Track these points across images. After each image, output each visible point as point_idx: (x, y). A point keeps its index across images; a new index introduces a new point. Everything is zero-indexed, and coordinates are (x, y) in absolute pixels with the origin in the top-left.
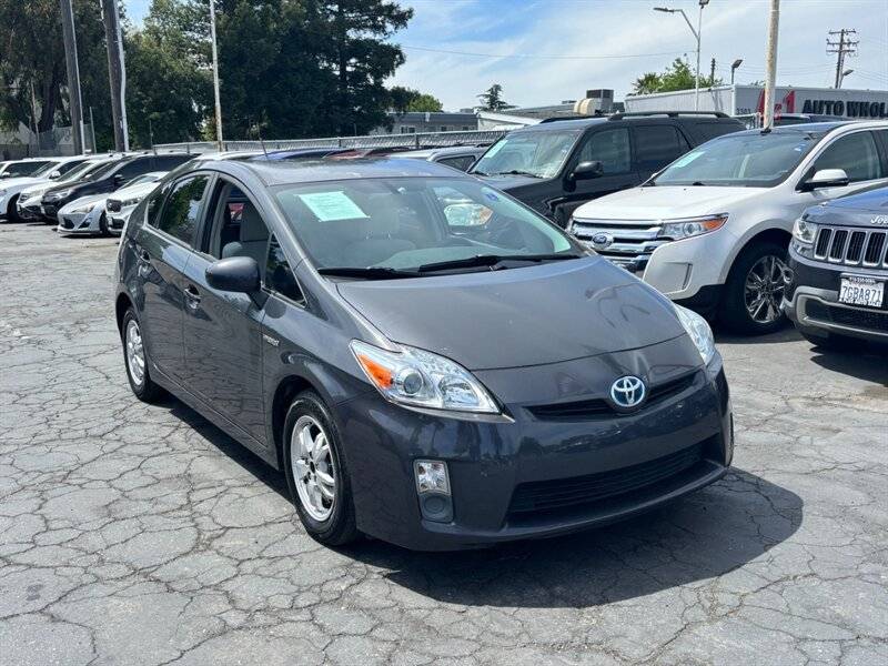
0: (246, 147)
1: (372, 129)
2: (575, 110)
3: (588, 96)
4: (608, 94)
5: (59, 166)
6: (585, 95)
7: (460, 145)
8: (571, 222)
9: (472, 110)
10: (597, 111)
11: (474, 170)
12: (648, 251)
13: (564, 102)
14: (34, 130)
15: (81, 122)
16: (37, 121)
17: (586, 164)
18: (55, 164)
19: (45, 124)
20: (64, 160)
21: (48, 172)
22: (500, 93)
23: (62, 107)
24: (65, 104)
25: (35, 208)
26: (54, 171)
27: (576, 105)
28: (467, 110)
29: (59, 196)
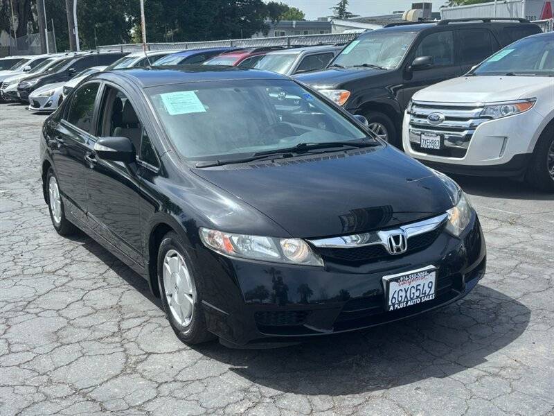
0: (163, 47)
1: (253, 33)
2: (404, 18)
3: (413, 8)
4: (428, 6)
5: (29, 62)
6: (411, 7)
7: (321, 44)
8: (410, 103)
9: (326, 19)
10: (419, 19)
11: (333, 64)
12: (472, 127)
13: (394, 12)
14: (13, 36)
15: (46, 30)
16: (15, 29)
17: (420, 59)
18: (28, 60)
19: (21, 32)
20: (33, 58)
21: (23, 66)
22: (346, 6)
23: (32, 19)
24: (35, 17)
25: (13, 93)
26: (26, 66)
27: (404, 14)
28: (322, 18)
29: (30, 84)
